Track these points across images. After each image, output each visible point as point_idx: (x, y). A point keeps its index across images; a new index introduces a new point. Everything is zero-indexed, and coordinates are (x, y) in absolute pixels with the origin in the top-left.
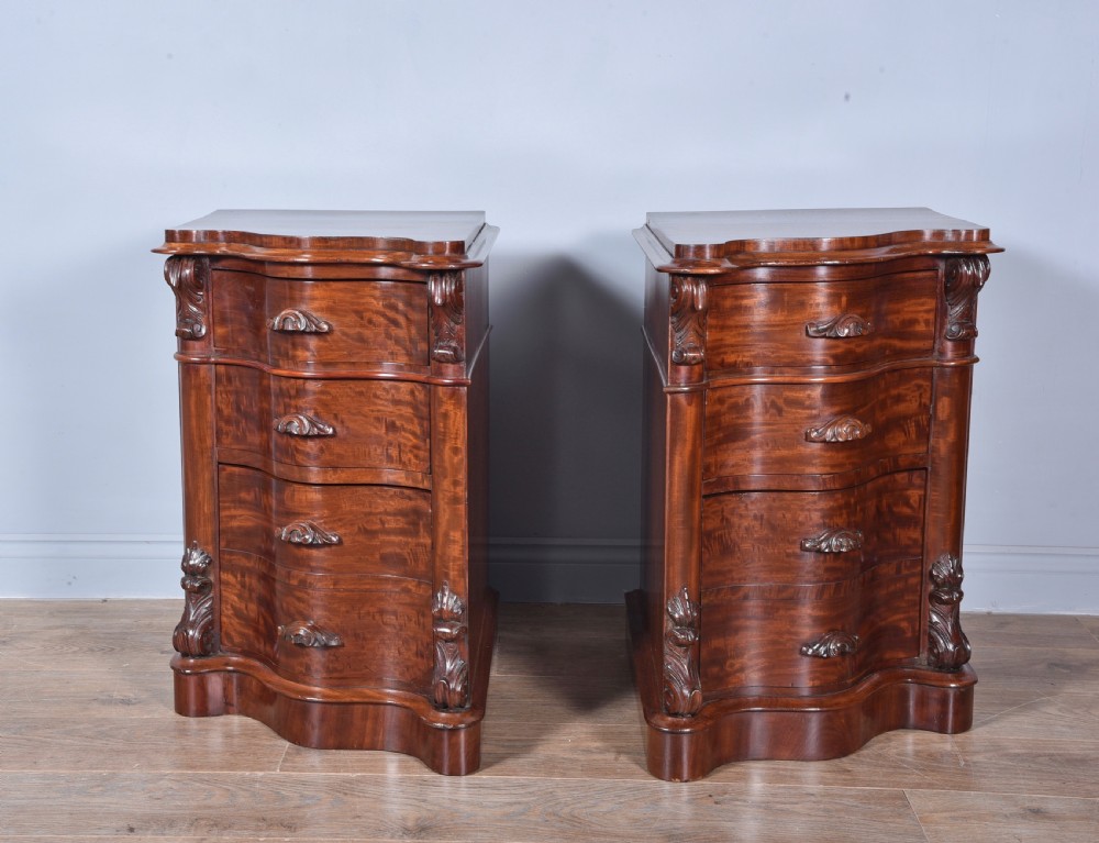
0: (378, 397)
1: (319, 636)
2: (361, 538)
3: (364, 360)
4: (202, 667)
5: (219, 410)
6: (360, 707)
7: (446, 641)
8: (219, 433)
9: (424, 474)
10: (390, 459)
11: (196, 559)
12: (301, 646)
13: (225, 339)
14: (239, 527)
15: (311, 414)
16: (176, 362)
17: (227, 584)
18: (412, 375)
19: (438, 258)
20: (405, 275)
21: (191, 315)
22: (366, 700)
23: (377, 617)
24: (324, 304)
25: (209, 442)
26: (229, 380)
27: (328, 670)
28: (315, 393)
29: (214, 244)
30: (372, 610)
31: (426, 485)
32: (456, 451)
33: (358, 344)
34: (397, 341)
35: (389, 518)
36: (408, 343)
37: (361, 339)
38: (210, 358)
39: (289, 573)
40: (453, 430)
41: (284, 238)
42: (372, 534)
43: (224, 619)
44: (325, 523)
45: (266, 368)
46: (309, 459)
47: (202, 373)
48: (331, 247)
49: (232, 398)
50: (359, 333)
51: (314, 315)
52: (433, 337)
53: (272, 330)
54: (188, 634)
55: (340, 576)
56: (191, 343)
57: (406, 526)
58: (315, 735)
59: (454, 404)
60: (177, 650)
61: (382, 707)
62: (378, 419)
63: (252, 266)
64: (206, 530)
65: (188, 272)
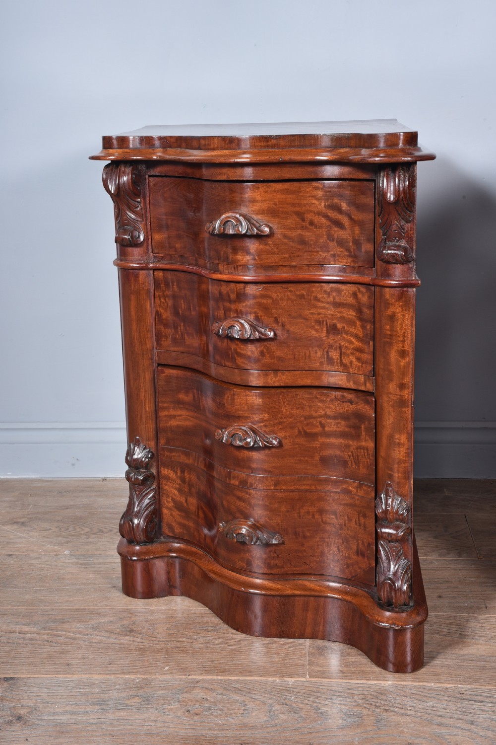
0: (318, 300)
1: (260, 534)
2: (301, 440)
3: (305, 263)
4: (146, 553)
5: (158, 315)
6: (302, 598)
7: (390, 541)
8: (159, 337)
9: (367, 377)
10: (330, 361)
11: (139, 454)
12: (243, 543)
13: (161, 245)
14: (178, 427)
15: (251, 318)
16: (116, 268)
17: (168, 478)
18: (355, 277)
19: (392, 151)
20: (350, 173)
21: (130, 222)
22: (308, 593)
23: (317, 516)
24: (265, 206)
25: (149, 345)
26: (167, 284)
27: (269, 566)
28: (255, 297)
29: (150, 150)
30: (311, 509)
31: (369, 387)
32: (403, 354)
33: (299, 246)
34: (341, 243)
35: (329, 421)
36: (351, 244)
37: (302, 241)
38: (148, 263)
39: (230, 473)
40: (401, 333)
41: (224, 139)
42: (312, 436)
43: (165, 511)
44: (266, 426)
45: (204, 272)
46: (250, 362)
47: (141, 279)
48: (272, 147)
49: (170, 303)
50: (300, 235)
51: (255, 217)
52: (380, 236)
53: (212, 235)
54: (133, 523)
55: (281, 478)
56: (130, 249)
57: (347, 429)
58: (258, 623)
59: (402, 306)
60: (123, 536)
61: (322, 599)
62: (319, 322)
63: (189, 171)
64: (147, 427)
65: (125, 178)
